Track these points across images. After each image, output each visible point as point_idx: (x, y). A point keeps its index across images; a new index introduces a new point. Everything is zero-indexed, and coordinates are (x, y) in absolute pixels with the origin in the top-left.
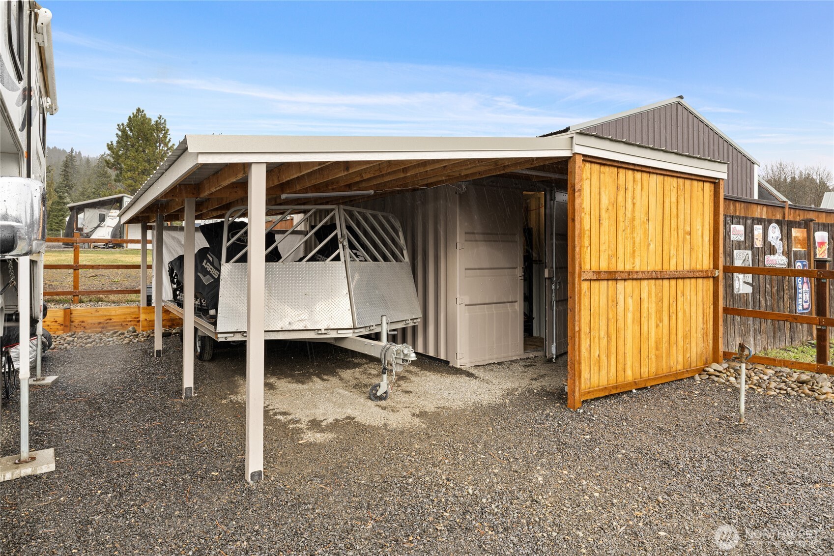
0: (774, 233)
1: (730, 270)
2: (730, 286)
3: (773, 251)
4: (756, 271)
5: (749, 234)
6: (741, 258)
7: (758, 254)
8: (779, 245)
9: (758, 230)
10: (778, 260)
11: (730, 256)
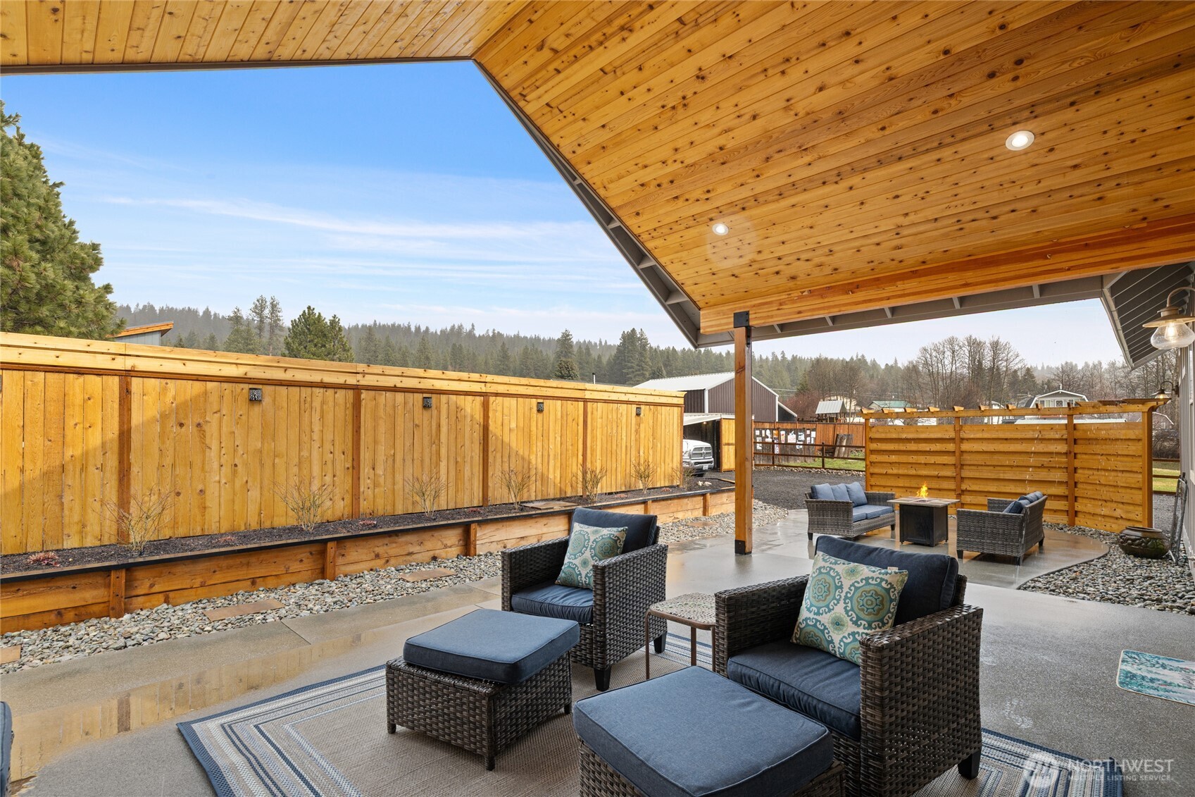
0: (768, 432)
1: (755, 443)
2: (755, 447)
3: (768, 437)
4: (763, 443)
5: (761, 433)
6: (759, 439)
7: (763, 438)
8: (769, 436)
9: (763, 432)
10: (769, 440)
11: (755, 439)
